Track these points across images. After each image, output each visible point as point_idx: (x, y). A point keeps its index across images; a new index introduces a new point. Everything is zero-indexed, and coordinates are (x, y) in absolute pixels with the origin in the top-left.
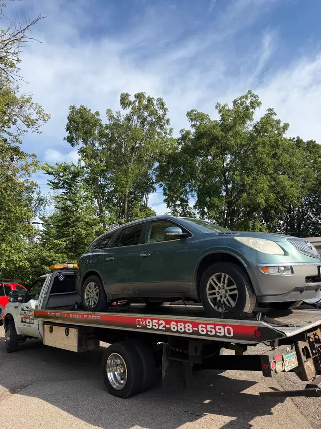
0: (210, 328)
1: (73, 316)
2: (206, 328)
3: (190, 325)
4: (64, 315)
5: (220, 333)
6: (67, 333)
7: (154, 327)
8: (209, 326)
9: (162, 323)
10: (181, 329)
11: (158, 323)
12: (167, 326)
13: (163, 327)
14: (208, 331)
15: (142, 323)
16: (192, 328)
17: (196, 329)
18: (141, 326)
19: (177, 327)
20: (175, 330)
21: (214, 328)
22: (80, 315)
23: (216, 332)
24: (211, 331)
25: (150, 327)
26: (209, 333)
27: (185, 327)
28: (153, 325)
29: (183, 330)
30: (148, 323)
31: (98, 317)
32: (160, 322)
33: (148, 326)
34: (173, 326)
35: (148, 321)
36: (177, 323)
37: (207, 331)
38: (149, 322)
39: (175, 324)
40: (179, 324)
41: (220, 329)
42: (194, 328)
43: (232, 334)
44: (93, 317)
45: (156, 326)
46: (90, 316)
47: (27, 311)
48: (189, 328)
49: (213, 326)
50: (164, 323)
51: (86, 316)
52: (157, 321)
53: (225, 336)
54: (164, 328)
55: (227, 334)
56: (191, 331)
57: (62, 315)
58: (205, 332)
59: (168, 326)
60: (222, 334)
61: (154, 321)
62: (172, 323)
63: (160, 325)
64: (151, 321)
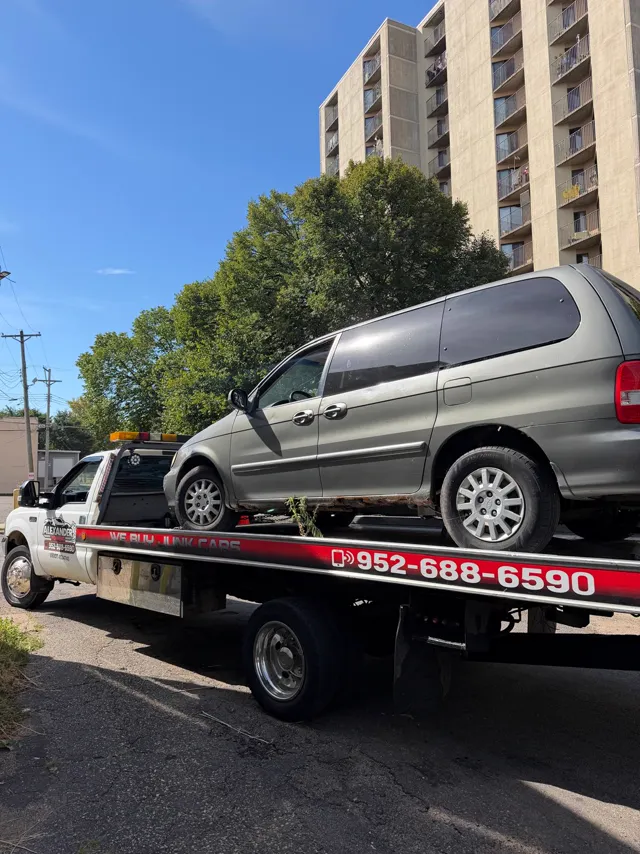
0: (531, 574)
1: (171, 539)
2: (519, 575)
3: (476, 568)
4: (150, 539)
5: (559, 586)
6: (156, 573)
7: (377, 568)
8: (526, 572)
9: (398, 561)
10: (449, 574)
11: (388, 560)
12: (410, 566)
13: (401, 569)
14: (525, 581)
15: (344, 558)
16: (480, 573)
17: (492, 576)
18: (342, 565)
19: (439, 569)
20: (434, 575)
21: (543, 576)
22: (189, 538)
23: (547, 584)
24: (533, 583)
25: (368, 567)
26: (526, 586)
27: (459, 571)
28: (373, 564)
29: (455, 577)
30: (360, 559)
31: (233, 542)
32: (393, 558)
33: (361, 566)
34: (429, 567)
35: (360, 555)
36: (438, 561)
37: (521, 581)
38: (364, 558)
39: (433, 562)
40: (443, 564)
41: (557, 577)
42: (485, 575)
43: (591, 590)
44: (221, 542)
45: (381, 566)
46: (213, 541)
47: (60, 527)
48: (472, 572)
49: (539, 571)
50: (403, 561)
51: (205, 540)
52: (385, 556)
53: (570, 595)
54: (404, 572)
55: (576, 590)
56: (477, 579)
57: (146, 537)
58: (515, 583)
59: (415, 567)
60: (565, 589)
61: (377, 556)
62: (423, 562)
63: (392, 564)
64: (368, 555)
